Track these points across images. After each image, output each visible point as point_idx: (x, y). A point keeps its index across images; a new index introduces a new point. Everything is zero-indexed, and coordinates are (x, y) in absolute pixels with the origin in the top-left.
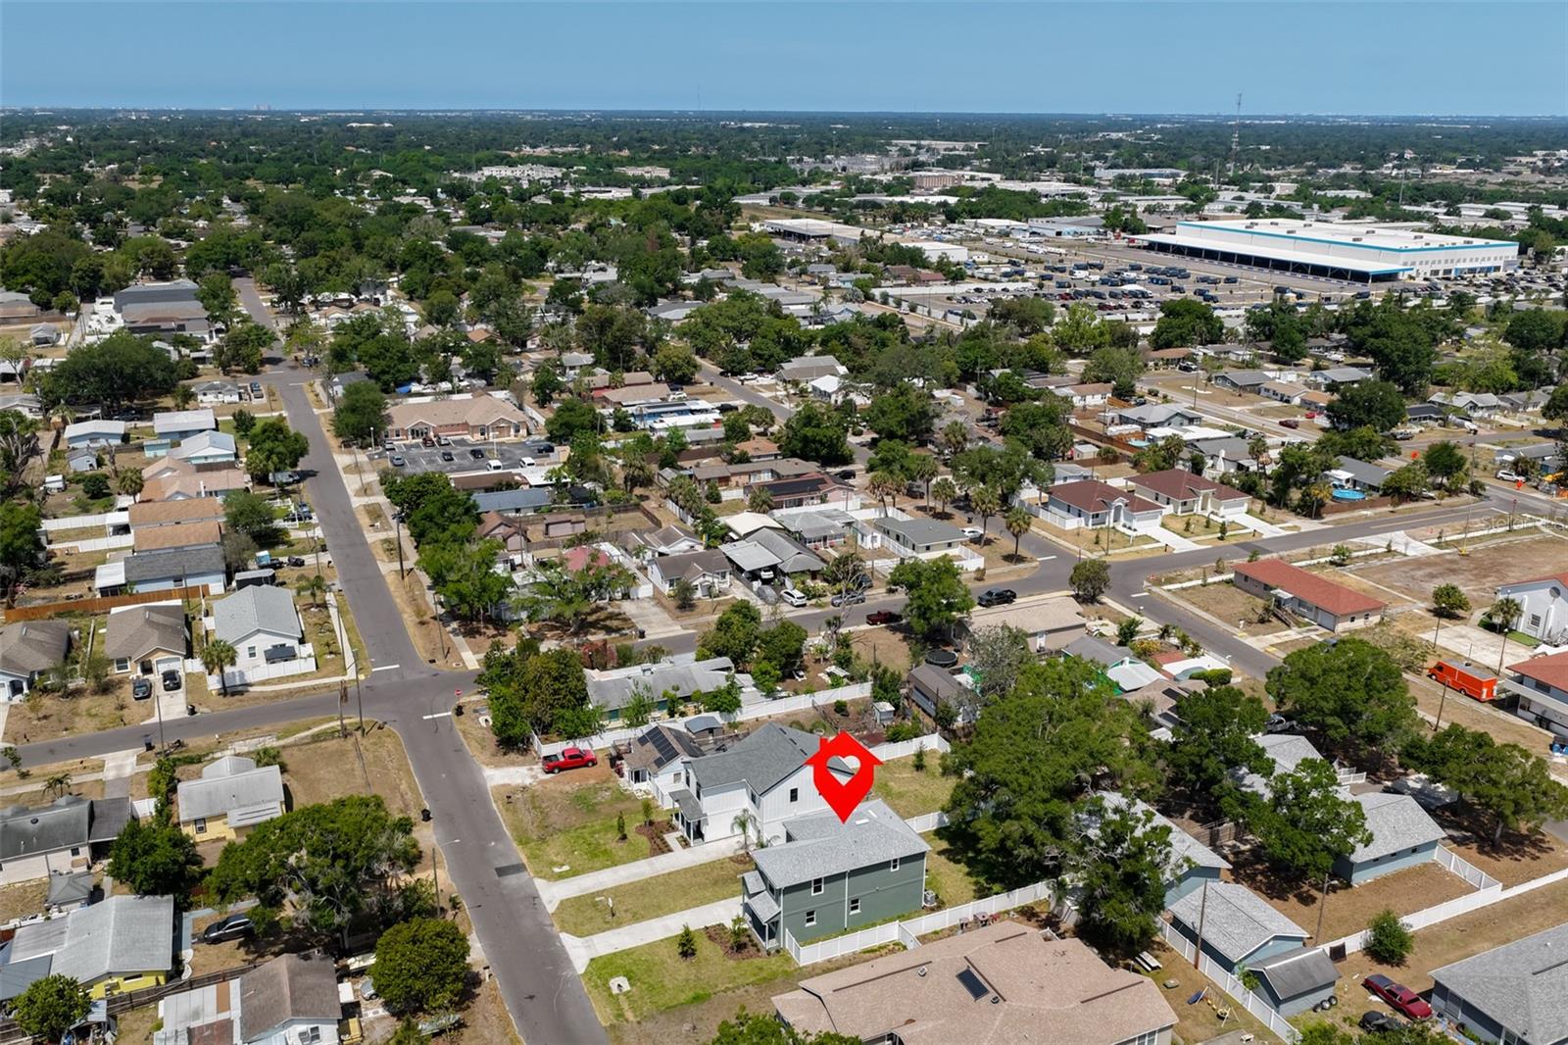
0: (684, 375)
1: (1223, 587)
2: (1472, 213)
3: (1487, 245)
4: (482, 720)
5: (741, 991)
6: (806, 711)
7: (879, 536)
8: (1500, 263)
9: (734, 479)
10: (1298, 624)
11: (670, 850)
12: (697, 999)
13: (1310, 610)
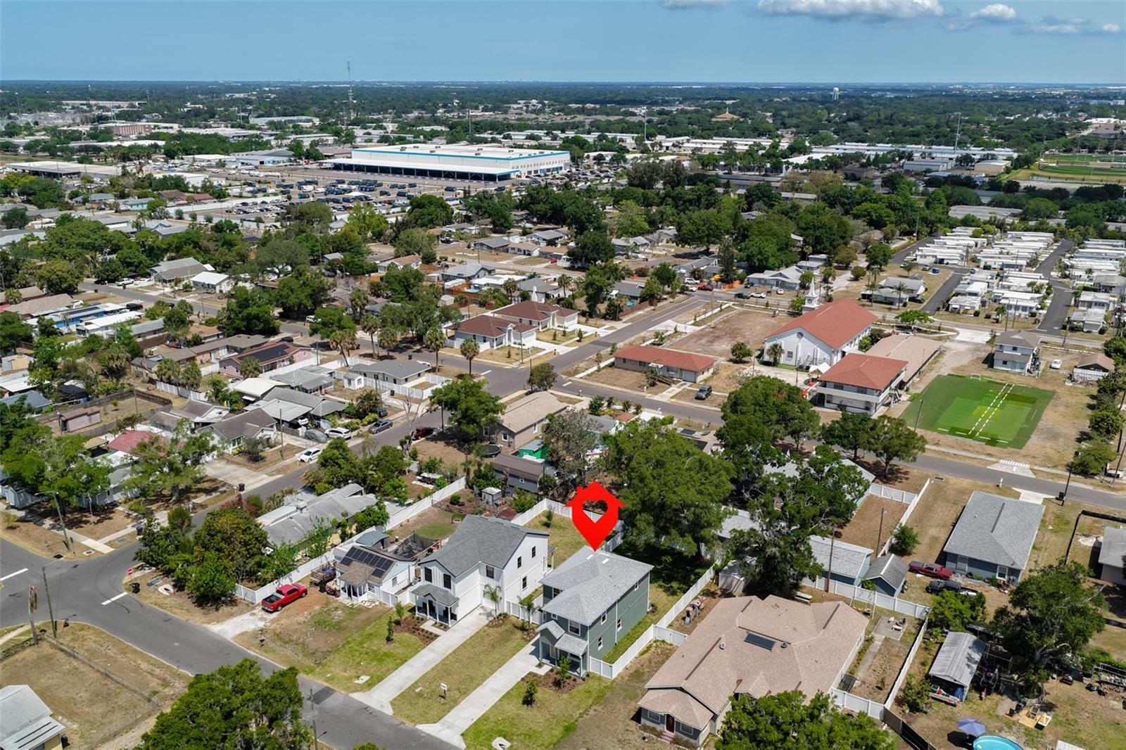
0: (70, 286)
1: (610, 370)
2: (519, 137)
3: (552, 154)
4: (161, 589)
5: (592, 712)
6: (429, 510)
7: (362, 377)
8: (562, 165)
9: (199, 358)
10: (674, 382)
11: (437, 636)
12: (568, 730)
13: (676, 372)
